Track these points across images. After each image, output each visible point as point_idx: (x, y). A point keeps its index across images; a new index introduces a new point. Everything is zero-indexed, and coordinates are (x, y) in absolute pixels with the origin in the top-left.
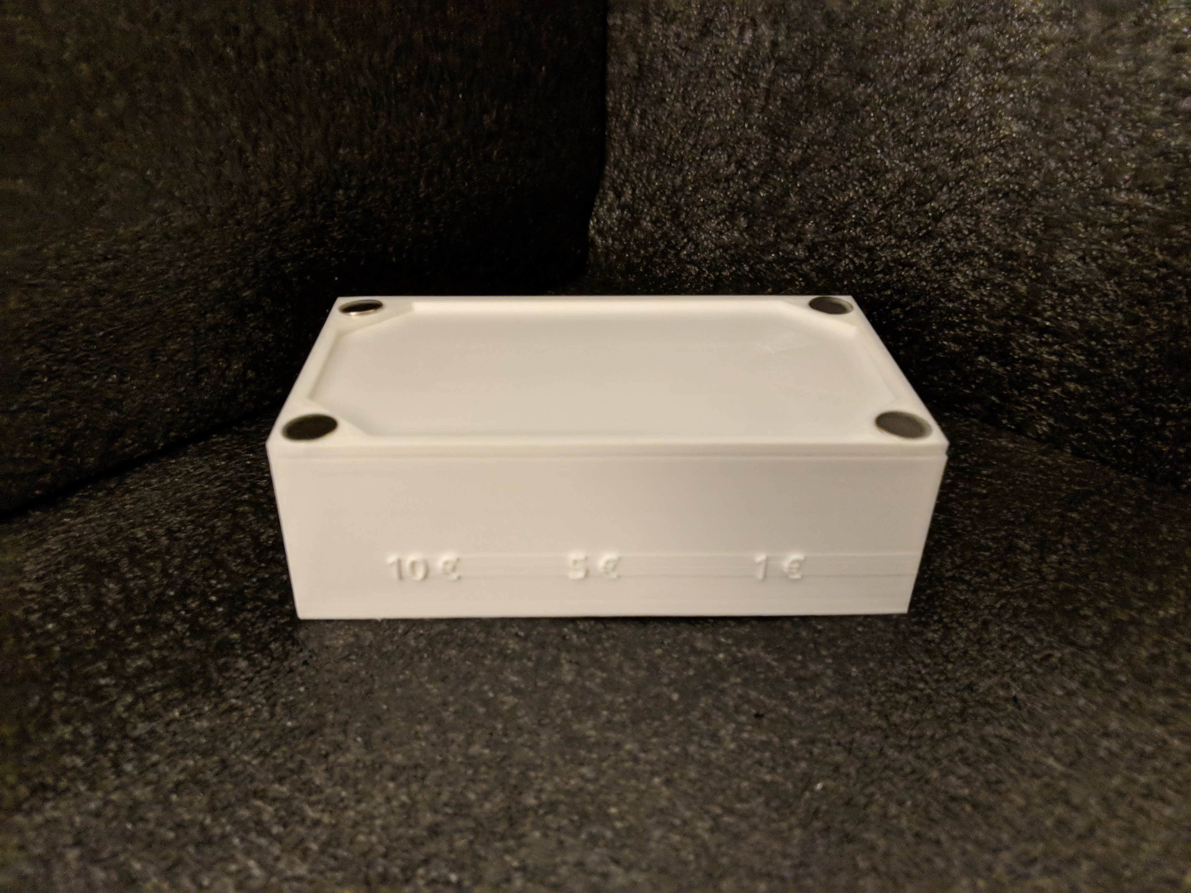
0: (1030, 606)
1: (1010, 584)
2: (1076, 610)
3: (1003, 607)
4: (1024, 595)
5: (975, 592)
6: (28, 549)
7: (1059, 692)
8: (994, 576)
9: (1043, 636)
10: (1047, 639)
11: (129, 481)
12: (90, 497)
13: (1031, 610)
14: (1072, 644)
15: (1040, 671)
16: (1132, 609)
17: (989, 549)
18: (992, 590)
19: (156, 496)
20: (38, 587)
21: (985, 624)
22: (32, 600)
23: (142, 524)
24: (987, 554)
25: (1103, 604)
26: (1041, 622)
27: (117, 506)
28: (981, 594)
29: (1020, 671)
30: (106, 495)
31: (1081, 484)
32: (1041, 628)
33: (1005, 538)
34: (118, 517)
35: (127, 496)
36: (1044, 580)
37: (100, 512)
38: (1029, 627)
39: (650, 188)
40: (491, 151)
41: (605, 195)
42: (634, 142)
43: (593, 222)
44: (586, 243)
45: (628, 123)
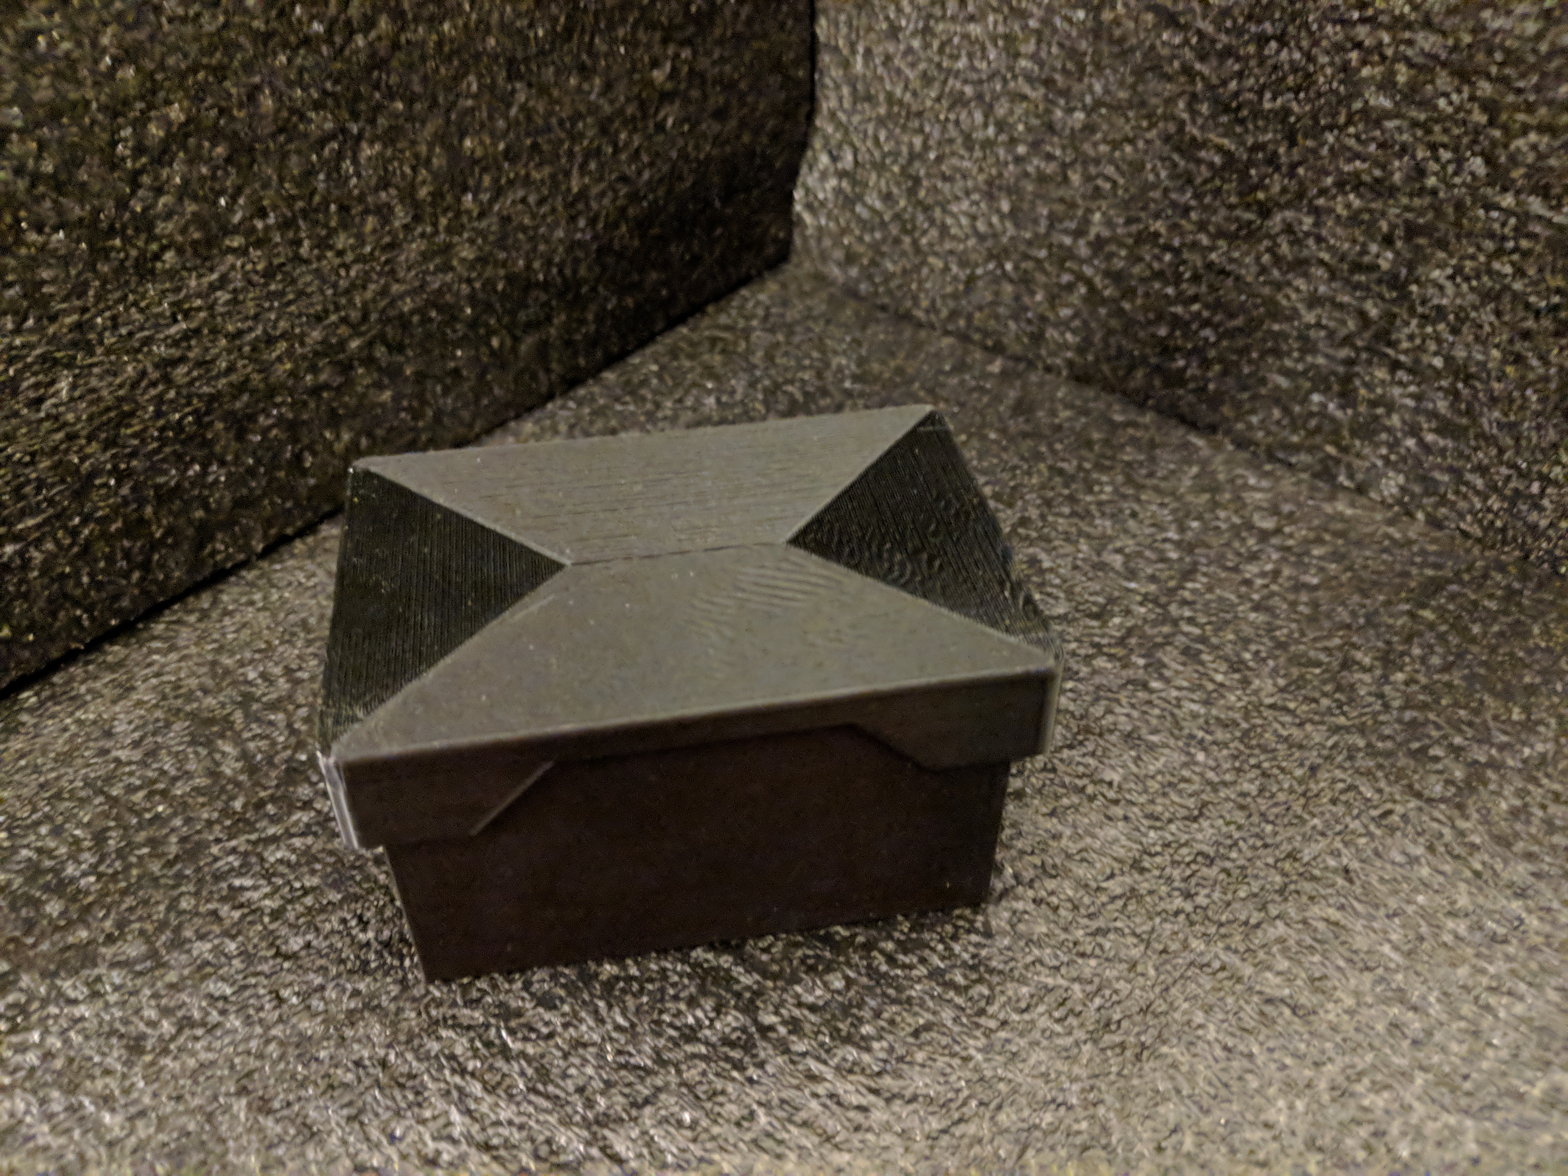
0: (1369, 745)
1: (1344, 714)
2: (1424, 750)
3: (1335, 746)
4: (1362, 730)
5: (1301, 725)
6: (114, 702)
7: (1400, 858)
8: (1325, 702)
9: (1382, 784)
10: (1387, 789)
11: (225, 598)
12: (179, 622)
13: (1371, 751)
14: (1419, 795)
15: (1378, 832)
16: (1492, 745)
17: (1318, 664)
18: (1322, 723)
19: (264, 619)
20: (137, 755)
21: (1313, 769)
22: (131, 774)
23: (252, 661)
24: (1317, 671)
25: (1458, 740)
26: (1380, 767)
27: (216, 636)
28: (1309, 727)
29: (1353, 832)
30: (200, 620)
31: (1437, 566)
32: (1380, 774)
33: (1340, 648)
34: (220, 650)
35: (227, 621)
36: (1386, 707)
37: (196, 644)
38: (1368, 774)
39: (877, 154)
40: (665, 119)
41: (816, 159)
42: (854, 91)
43: (798, 194)
44: (790, 222)
45: (846, 65)
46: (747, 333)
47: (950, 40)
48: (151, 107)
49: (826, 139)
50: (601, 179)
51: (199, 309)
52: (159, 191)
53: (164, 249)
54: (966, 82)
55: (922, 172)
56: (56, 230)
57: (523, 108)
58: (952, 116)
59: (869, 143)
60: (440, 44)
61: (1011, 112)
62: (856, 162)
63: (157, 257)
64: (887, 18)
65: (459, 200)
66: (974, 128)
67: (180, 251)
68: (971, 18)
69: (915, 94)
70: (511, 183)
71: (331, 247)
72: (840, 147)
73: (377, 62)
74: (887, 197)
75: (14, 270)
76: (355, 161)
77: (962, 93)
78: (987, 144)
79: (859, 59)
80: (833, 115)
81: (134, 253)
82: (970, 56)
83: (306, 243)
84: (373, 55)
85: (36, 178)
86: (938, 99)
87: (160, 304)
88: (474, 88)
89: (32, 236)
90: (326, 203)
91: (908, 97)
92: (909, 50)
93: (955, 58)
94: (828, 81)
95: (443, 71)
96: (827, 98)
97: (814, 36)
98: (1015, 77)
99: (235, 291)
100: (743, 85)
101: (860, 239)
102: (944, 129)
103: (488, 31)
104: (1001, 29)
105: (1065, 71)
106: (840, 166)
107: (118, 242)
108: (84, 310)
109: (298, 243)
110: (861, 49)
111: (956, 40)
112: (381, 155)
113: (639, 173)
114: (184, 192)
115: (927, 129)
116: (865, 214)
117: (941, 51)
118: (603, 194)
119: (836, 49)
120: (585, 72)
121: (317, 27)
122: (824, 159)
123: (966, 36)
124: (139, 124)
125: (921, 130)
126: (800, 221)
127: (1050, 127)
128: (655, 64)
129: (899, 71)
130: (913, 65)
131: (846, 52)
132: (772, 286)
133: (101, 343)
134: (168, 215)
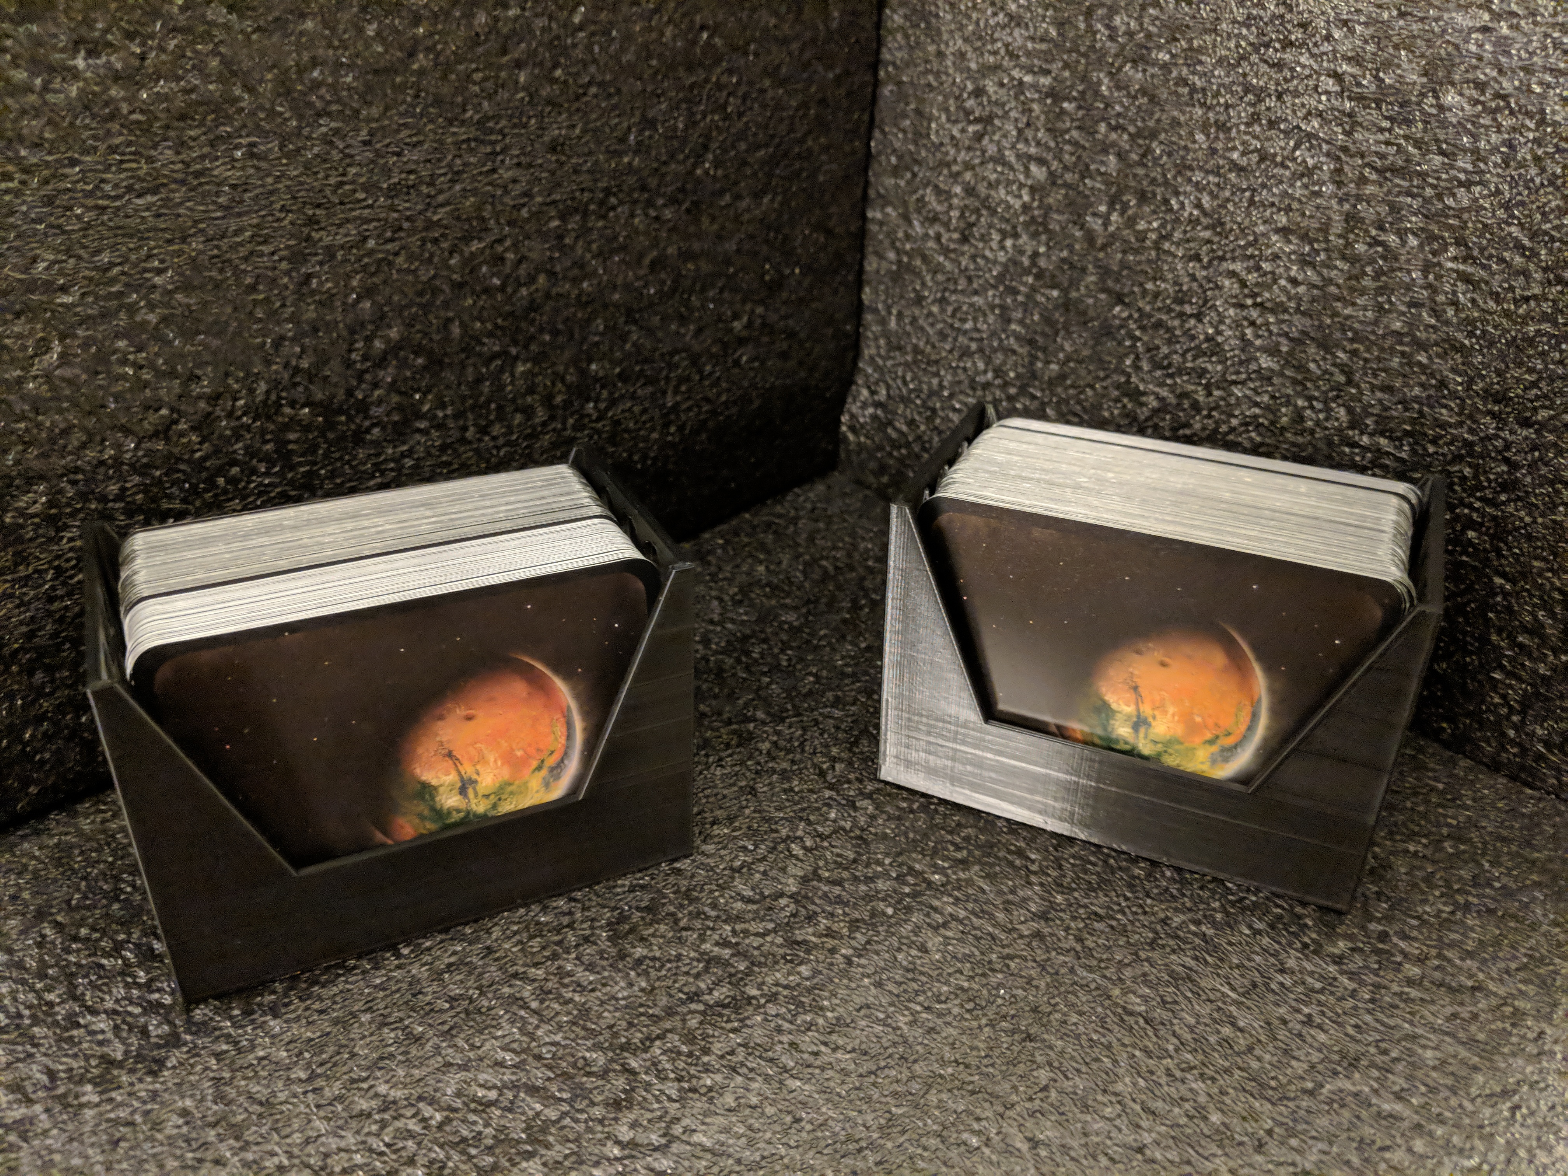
39: (904, 391)
40: (741, 356)
41: (859, 393)
42: (889, 343)
43: (845, 418)
44: (837, 439)
45: (883, 322)
46: (795, 521)
47: (960, 308)
48: (378, 328)
49: (867, 376)
50: (689, 398)
51: (392, 470)
52: (375, 385)
53: (374, 425)
54: (972, 339)
55: (938, 405)
56: (303, 406)
57: (634, 344)
58: (962, 364)
59: (899, 382)
60: (579, 296)
61: (1004, 363)
62: (889, 396)
63: (368, 431)
64: (914, 290)
65: (582, 407)
66: (977, 373)
67: (384, 428)
68: (976, 293)
69: (934, 347)
70: (622, 396)
71: (487, 433)
72: (877, 383)
73: (533, 307)
74: (911, 423)
75: (272, 432)
76: (512, 375)
77: (969, 347)
78: (986, 386)
79: (893, 318)
80: (872, 358)
81: (353, 427)
82: (975, 319)
83: (472, 429)
84: (533, 301)
85: (297, 370)
86: (951, 351)
87: (365, 464)
88: (601, 328)
89: (287, 410)
90: (489, 401)
91: (928, 349)
92: (930, 314)
93: (964, 321)
94: (870, 334)
95: (580, 315)
96: (868, 347)
97: (860, 301)
98: (1008, 337)
99: (418, 459)
100: (802, 335)
101: (890, 454)
102: (955, 374)
103: (615, 287)
104: (997, 301)
105: (1044, 334)
106: (876, 398)
107: (343, 418)
108: (315, 463)
109: (465, 429)
110: (894, 312)
111: (965, 308)
112: (529, 371)
113: (719, 395)
114: (393, 387)
115: (942, 373)
116: (894, 435)
117: (953, 316)
118: (689, 409)
119: (876, 311)
120: (683, 320)
121: (496, 281)
122: (865, 392)
123: (972, 305)
124: (369, 340)
125: (937, 374)
126: (846, 438)
127: (1034, 375)
128: (736, 316)
129: (922, 329)
130: (932, 325)
131: (883, 313)
132: (820, 487)
133: (321, 488)
134: (380, 402)
